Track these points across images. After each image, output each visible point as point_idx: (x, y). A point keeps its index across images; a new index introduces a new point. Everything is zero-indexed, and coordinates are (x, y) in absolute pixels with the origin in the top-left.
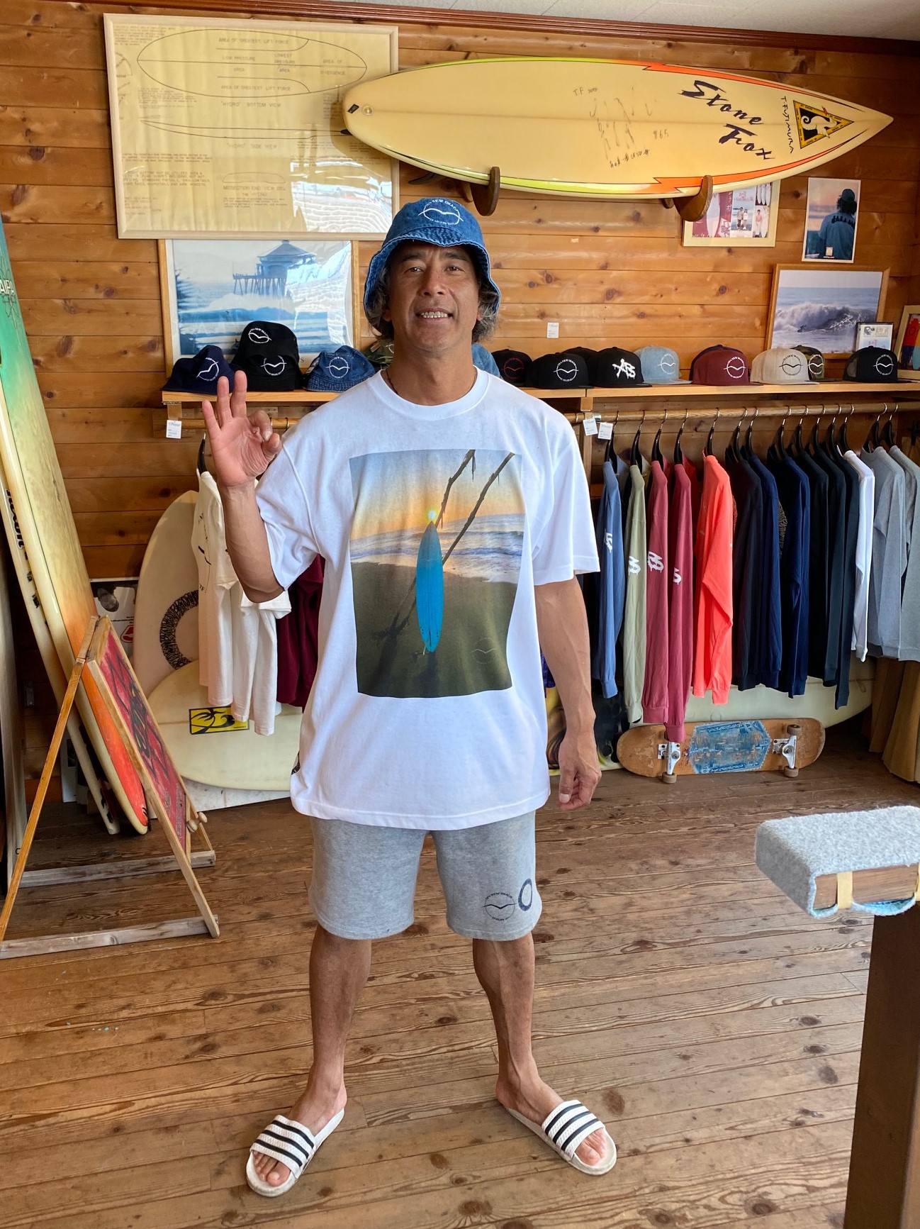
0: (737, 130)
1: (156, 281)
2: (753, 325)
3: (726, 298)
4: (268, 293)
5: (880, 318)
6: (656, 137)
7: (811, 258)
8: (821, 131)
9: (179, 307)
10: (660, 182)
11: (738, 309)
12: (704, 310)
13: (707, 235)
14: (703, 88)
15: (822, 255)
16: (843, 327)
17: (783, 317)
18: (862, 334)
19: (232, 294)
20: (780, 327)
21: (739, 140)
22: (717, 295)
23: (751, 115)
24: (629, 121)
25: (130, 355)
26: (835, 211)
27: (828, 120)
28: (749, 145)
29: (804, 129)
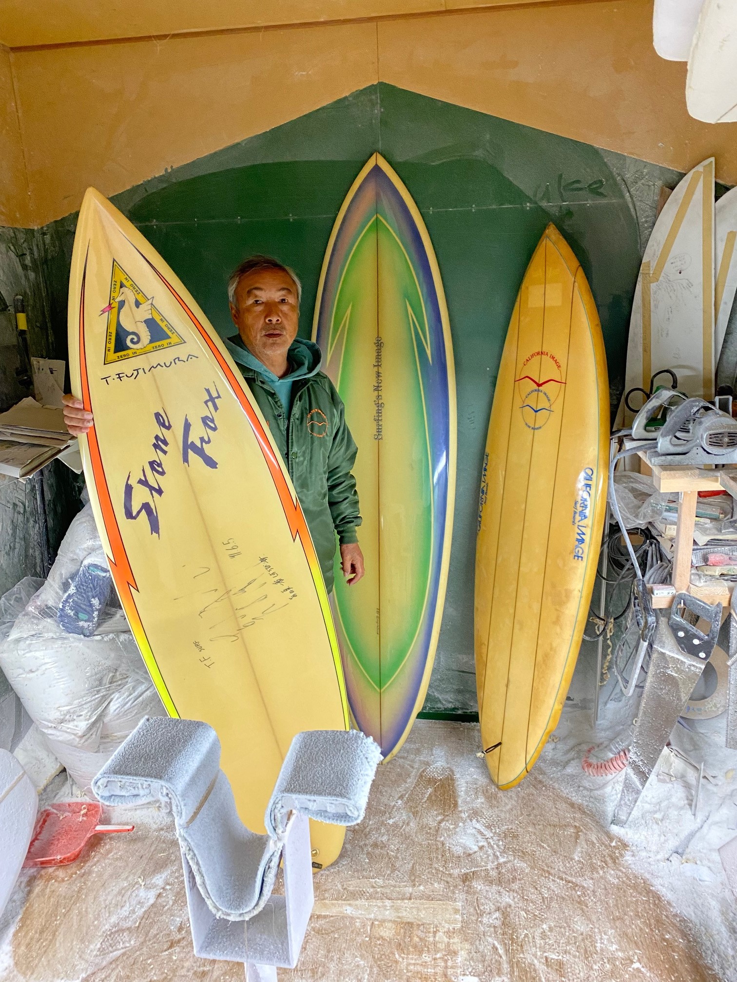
0: (188, 446)
6: (239, 554)
8: (144, 313)
14: (135, 507)
21: (202, 440)
23: (156, 430)
27: (122, 304)
28: (206, 425)
29: (151, 342)
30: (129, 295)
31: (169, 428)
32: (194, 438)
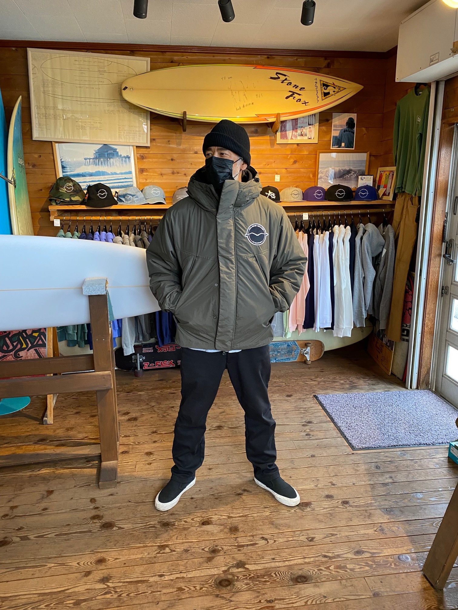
0: (294, 93)
1: (53, 161)
2: (309, 177)
3: (297, 165)
4: (99, 165)
5: (366, 173)
6: (257, 97)
7: (335, 148)
8: (331, 93)
9: (63, 172)
10: (258, 116)
11: (302, 170)
12: (287, 171)
13: (287, 138)
14: (279, 75)
15: (340, 146)
16: (350, 177)
17: (322, 174)
18: (360, 179)
19: (84, 166)
20: (321, 178)
21: (295, 97)
22: (293, 164)
23: (300, 87)
24: (246, 91)
25: (43, 191)
26: (345, 127)
27: (335, 88)
28: (298, 99)
29: (324, 92)
30: (336, 90)
31: (300, 90)
32: (295, 95)
